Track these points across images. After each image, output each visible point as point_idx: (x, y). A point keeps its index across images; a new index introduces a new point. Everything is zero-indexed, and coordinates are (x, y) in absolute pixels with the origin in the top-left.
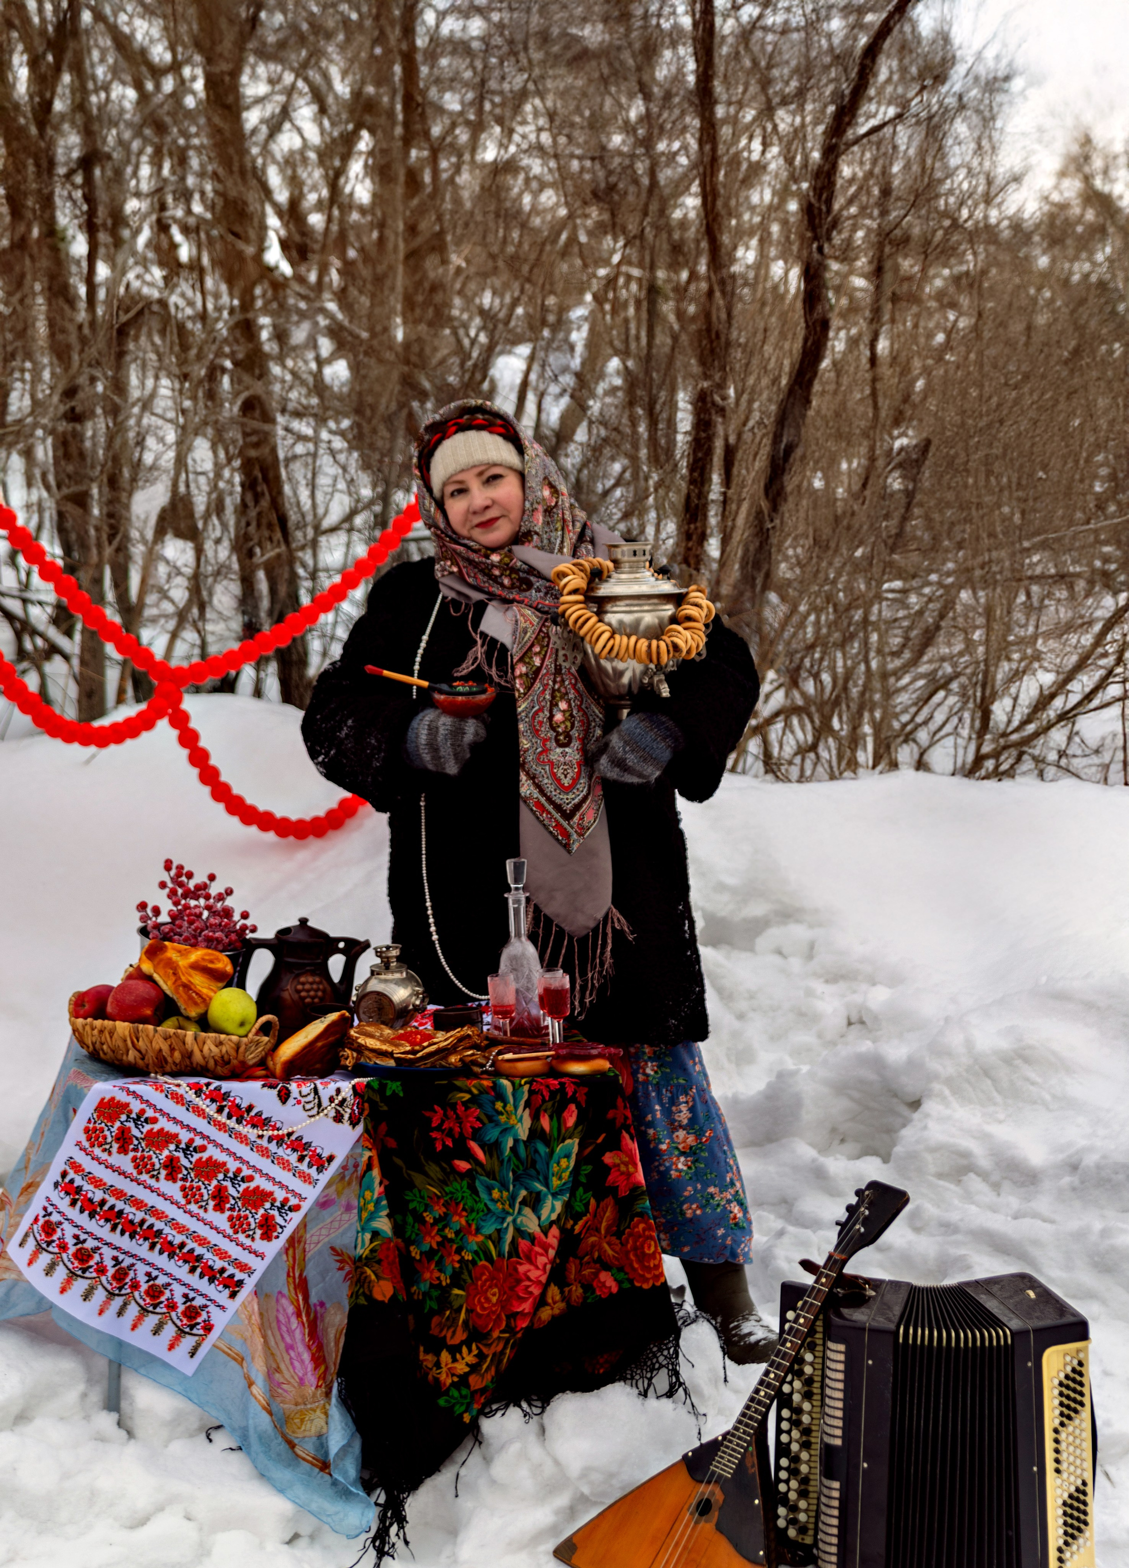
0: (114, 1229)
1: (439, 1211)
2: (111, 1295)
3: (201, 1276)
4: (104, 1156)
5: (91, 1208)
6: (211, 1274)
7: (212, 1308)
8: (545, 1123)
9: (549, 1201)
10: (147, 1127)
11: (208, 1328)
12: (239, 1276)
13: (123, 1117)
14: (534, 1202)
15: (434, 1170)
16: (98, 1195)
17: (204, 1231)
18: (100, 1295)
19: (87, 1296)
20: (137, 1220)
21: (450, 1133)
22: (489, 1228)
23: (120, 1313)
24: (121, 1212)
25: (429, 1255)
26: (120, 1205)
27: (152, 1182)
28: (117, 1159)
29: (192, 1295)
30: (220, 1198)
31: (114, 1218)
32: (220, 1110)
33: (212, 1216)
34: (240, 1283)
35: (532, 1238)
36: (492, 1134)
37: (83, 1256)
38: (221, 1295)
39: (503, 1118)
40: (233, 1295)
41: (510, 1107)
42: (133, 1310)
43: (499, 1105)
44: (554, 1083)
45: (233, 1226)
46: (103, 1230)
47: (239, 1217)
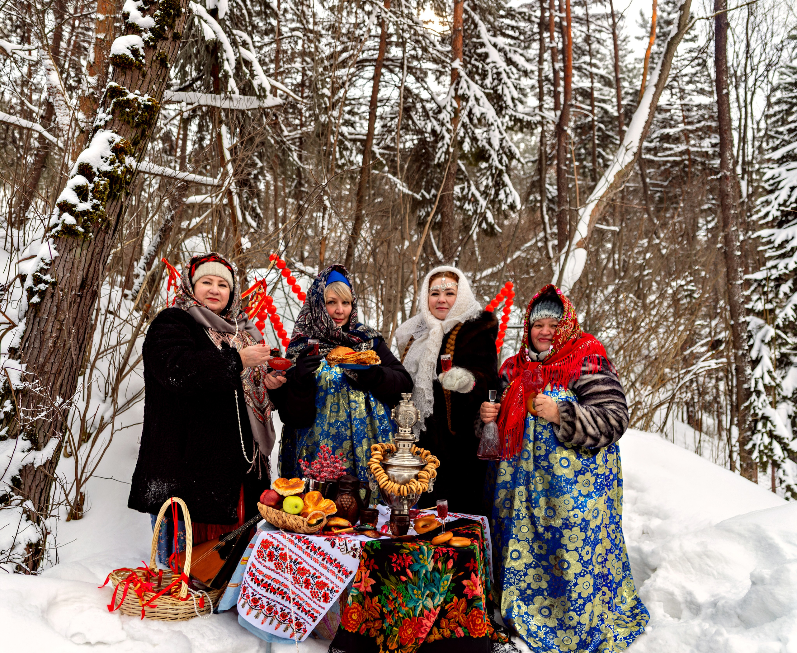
0: (267, 591)
1: (395, 595)
2: (266, 616)
3: (302, 611)
4: (263, 562)
5: (258, 582)
6: (305, 612)
7: (306, 624)
8: (440, 565)
9: (438, 597)
10: (280, 552)
12: (315, 614)
13: (271, 547)
14: (432, 596)
15: (393, 578)
16: (261, 577)
17: (302, 595)
18: (262, 616)
19: (257, 616)
20: (277, 587)
21: (400, 565)
22: (411, 605)
23: (270, 624)
24: (270, 584)
25: (390, 612)
26: (269, 582)
27: (282, 573)
28: (268, 564)
30: (307, 584)
31: (267, 586)
32: (308, 548)
33: (304, 590)
34: (316, 617)
35: (430, 610)
36: (417, 567)
37: (255, 601)
39: (422, 562)
41: (425, 557)
42: (275, 622)
43: (421, 556)
44: (445, 550)
45: (312, 595)
46: (262, 591)
47: (314, 592)
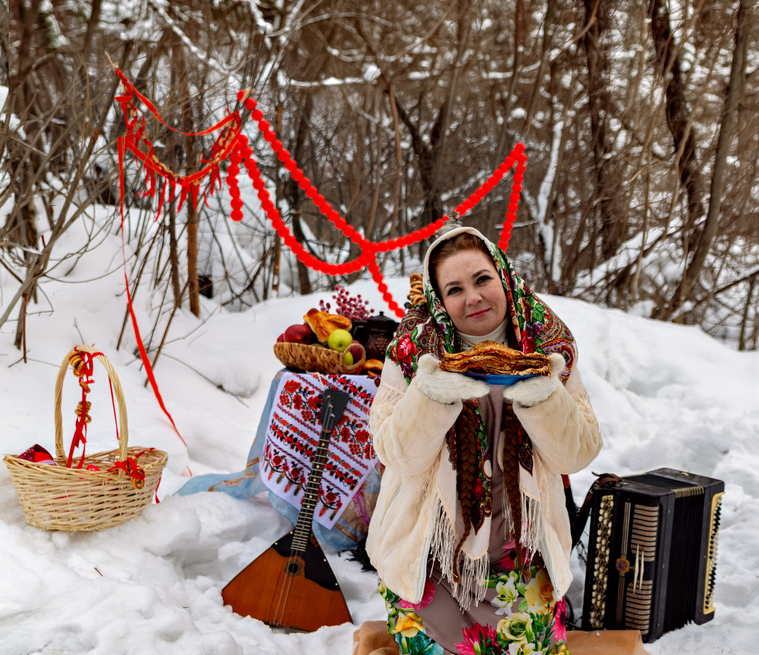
0: (292, 447)
2: (291, 482)
3: (336, 477)
4: (288, 409)
5: (281, 436)
6: (342, 477)
7: (342, 495)
10: (309, 396)
11: (339, 505)
12: (355, 477)
13: (298, 390)
16: (285, 430)
17: (337, 452)
18: (285, 482)
19: (279, 481)
20: (304, 444)
23: (295, 493)
24: (296, 439)
27: (311, 425)
28: (294, 411)
29: (331, 487)
30: (345, 435)
31: (292, 441)
33: (341, 444)
34: (355, 482)
37: (278, 460)
38: (346, 488)
40: (352, 488)
42: (302, 493)
45: (352, 450)
46: (287, 447)
47: (355, 446)
